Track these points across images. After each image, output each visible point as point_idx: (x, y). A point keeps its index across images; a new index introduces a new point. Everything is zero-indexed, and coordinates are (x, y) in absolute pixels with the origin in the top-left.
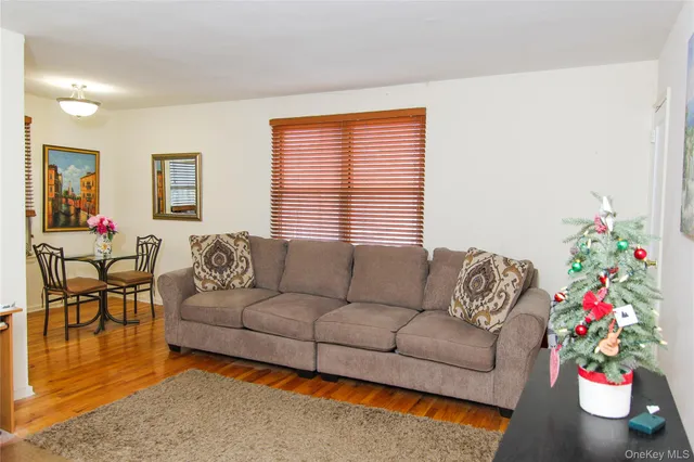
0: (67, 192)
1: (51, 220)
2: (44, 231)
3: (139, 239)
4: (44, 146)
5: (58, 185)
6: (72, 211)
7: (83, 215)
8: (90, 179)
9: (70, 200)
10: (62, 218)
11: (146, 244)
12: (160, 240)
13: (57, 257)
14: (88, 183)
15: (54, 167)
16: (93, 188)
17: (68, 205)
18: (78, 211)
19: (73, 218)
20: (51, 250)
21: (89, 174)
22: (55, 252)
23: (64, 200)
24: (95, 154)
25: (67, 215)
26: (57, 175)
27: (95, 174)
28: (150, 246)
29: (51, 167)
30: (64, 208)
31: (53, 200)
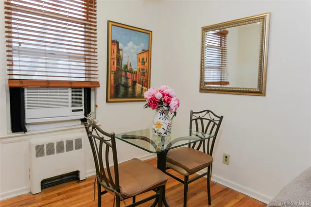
0: (126, 67)
1: (113, 91)
2: (107, 101)
3: (192, 113)
4: (109, 22)
5: (119, 59)
6: (130, 83)
7: (138, 87)
8: (144, 56)
9: (128, 73)
10: (122, 89)
11: (202, 119)
12: (221, 118)
13: (108, 146)
14: (143, 59)
15: (116, 43)
16: (146, 64)
17: (127, 78)
18: (134, 83)
19: (130, 90)
20: (101, 135)
21: (144, 51)
22: (106, 138)
23: (124, 73)
24: (148, 33)
25: (126, 86)
26: (118, 50)
27: (148, 51)
28: (206, 123)
29: (113, 42)
30: (123, 80)
31: (115, 73)
